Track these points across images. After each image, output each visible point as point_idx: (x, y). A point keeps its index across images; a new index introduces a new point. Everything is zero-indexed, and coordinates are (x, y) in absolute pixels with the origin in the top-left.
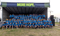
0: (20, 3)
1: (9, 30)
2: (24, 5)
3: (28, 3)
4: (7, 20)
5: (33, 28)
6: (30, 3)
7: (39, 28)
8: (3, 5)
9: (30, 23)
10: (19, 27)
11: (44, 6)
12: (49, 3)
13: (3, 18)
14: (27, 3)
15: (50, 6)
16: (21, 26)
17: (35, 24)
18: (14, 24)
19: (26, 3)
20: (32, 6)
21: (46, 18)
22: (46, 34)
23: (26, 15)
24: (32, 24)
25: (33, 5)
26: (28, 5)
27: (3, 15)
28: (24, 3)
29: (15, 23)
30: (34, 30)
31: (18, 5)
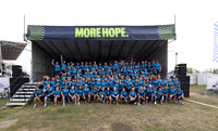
0: (84, 27)
1: (53, 109)
2: (94, 33)
3: (109, 27)
4: (48, 78)
5: (122, 102)
6: (114, 27)
7: (141, 103)
8: (32, 33)
9: (115, 88)
10: (81, 99)
11: (157, 36)
12: (174, 25)
13: (33, 72)
14: (105, 27)
15: (175, 35)
16: (87, 96)
17: (128, 91)
18: (66, 90)
19: (101, 27)
20: (120, 35)
21: (164, 72)
22: (163, 121)
23: (103, 65)
24: (120, 91)
25: (123, 33)
26: (107, 33)
27: (34, 63)
28: (95, 27)
29: (70, 89)
30: (128, 108)
31: (78, 33)
